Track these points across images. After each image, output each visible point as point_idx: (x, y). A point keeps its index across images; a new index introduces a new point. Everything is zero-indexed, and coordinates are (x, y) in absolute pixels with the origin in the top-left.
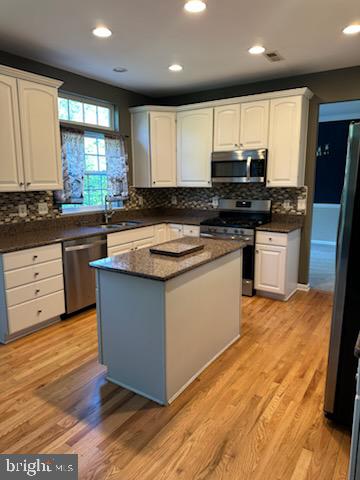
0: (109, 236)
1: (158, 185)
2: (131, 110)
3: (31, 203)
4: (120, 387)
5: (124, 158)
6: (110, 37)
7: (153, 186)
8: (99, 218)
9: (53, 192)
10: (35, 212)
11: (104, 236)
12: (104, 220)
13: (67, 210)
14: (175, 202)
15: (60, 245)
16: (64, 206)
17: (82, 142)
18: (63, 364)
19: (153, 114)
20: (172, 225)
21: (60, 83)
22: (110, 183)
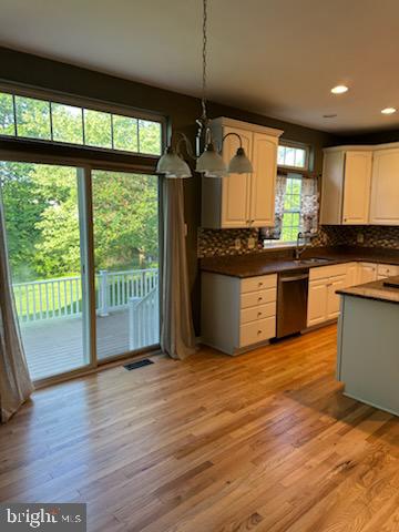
0: (311, 271)
1: (349, 222)
2: (325, 150)
3: (243, 238)
4: (359, 402)
5: (316, 196)
6: (346, 93)
7: (344, 223)
8: (290, 253)
9: (260, 229)
10: (245, 246)
11: (306, 271)
12: (295, 255)
13: (268, 244)
14: (361, 240)
15: (276, 275)
16: (266, 242)
17: (285, 183)
18: (296, 377)
19: (348, 154)
20: (364, 264)
21: (281, 132)
22: (302, 221)
